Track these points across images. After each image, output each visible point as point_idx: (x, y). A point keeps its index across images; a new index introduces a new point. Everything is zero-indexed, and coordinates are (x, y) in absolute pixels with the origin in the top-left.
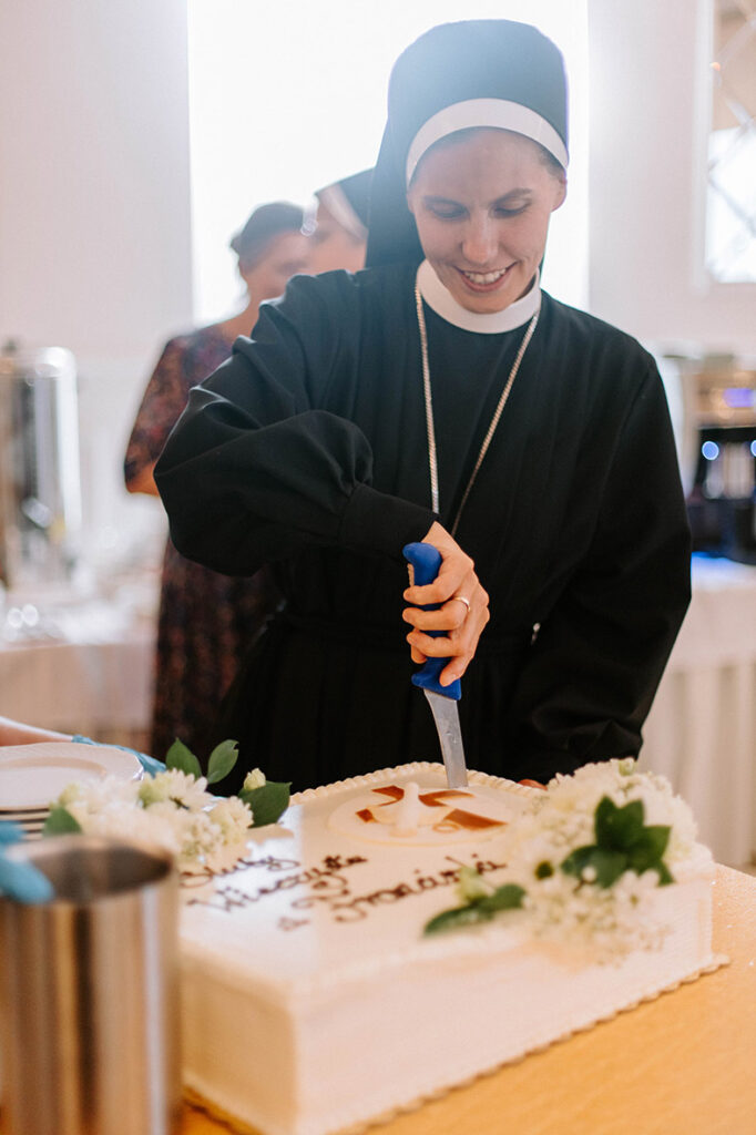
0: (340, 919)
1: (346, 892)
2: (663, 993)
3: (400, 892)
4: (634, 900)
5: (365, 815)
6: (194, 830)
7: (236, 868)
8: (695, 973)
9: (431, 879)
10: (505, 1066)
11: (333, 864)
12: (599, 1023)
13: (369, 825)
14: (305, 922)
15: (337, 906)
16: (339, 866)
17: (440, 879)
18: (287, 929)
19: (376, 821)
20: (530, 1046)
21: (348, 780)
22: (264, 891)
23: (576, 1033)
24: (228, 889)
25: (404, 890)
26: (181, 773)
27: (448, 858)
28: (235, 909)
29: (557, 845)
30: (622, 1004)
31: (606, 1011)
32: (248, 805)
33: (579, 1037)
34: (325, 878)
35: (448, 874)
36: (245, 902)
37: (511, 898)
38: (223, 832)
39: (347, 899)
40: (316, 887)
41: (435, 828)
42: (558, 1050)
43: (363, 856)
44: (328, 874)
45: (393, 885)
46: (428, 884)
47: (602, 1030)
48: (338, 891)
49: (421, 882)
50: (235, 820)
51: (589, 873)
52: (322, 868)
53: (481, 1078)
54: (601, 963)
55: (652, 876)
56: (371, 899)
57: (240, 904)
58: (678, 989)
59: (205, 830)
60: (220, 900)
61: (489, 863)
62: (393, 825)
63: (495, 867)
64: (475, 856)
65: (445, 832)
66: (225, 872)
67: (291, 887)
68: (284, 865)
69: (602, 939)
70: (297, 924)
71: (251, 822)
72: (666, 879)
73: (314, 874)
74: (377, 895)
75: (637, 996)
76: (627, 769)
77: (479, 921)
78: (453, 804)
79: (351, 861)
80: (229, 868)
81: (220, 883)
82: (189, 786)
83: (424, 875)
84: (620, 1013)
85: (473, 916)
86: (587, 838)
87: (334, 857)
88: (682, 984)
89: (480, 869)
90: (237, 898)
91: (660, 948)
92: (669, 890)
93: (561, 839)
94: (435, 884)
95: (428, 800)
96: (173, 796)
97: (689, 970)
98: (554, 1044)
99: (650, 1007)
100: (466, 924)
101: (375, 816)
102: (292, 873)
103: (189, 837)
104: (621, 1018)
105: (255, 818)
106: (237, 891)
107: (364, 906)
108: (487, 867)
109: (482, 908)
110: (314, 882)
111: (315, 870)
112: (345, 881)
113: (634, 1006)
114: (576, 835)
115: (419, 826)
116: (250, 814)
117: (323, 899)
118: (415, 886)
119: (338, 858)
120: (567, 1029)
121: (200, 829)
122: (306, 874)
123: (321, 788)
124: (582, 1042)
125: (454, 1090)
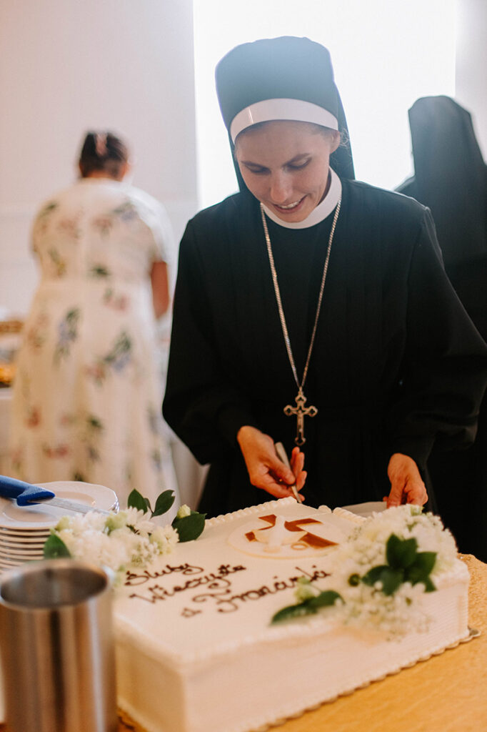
0: (221, 611)
1: (228, 591)
2: (433, 656)
3: (262, 592)
4: (409, 601)
5: (251, 536)
6: (139, 548)
7: (164, 572)
8: (456, 642)
9: (283, 583)
10: (324, 704)
11: (224, 570)
12: (389, 675)
13: (253, 543)
14: (199, 612)
15: (221, 601)
16: (228, 572)
17: (289, 583)
18: (187, 616)
19: (257, 540)
20: (341, 691)
21: (247, 509)
22: (177, 589)
23: (372, 682)
24: (156, 587)
25: (265, 590)
26: (135, 509)
27: (297, 568)
28: (158, 601)
29: (362, 564)
30: (405, 663)
31: (394, 668)
32: (176, 530)
33: (374, 685)
34: (217, 581)
35: (294, 580)
36: (165, 596)
37: (329, 598)
38: (159, 547)
39: (228, 597)
40: (210, 587)
41: (293, 546)
42: (359, 694)
43: (244, 566)
44: (219, 578)
45: (257, 588)
46: (281, 586)
47: (390, 680)
48: (223, 591)
49: (277, 585)
50: (167, 539)
51: (379, 585)
52: (217, 573)
53: (307, 711)
54: (388, 640)
55: (421, 587)
56: (243, 597)
57: (161, 598)
58: (444, 653)
59: (146, 547)
60: (149, 595)
61: (323, 572)
62: (267, 543)
63: (326, 575)
64: (314, 567)
65: (298, 549)
66: (157, 574)
67: (196, 586)
68: (195, 570)
69: (386, 627)
70: (194, 613)
71: (178, 540)
72: (430, 588)
73: (211, 578)
74: (247, 594)
75: (416, 658)
76: (415, 512)
77: (307, 614)
78: (308, 529)
79: (236, 569)
80: (160, 573)
81: (152, 582)
82: (139, 517)
83: (279, 580)
84: (403, 669)
85: (303, 611)
86: (381, 560)
87: (225, 565)
88: (447, 649)
89: (315, 578)
90: (160, 593)
91: (427, 630)
92: (432, 595)
93: (365, 560)
94: (285, 586)
95: (291, 526)
96: (129, 524)
97: (452, 640)
98: (358, 689)
99: (424, 665)
100: (299, 615)
101: (257, 537)
102: (197, 577)
103: (135, 552)
104: (404, 672)
105: (180, 538)
106: (161, 589)
107: (238, 601)
108: (321, 575)
109: (309, 605)
110: (210, 583)
111: (212, 575)
112: (229, 584)
113: (413, 664)
114: (374, 558)
115: (283, 545)
116: (177, 535)
117: (213, 595)
118: (272, 588)
119: (228, 566)
120: (367, 680)
121: (143, 547)
122: (206, 578)
123: (228, 514)
124: (375, 689)
125: (289, 719)
